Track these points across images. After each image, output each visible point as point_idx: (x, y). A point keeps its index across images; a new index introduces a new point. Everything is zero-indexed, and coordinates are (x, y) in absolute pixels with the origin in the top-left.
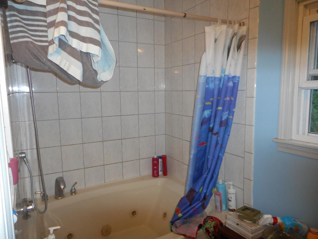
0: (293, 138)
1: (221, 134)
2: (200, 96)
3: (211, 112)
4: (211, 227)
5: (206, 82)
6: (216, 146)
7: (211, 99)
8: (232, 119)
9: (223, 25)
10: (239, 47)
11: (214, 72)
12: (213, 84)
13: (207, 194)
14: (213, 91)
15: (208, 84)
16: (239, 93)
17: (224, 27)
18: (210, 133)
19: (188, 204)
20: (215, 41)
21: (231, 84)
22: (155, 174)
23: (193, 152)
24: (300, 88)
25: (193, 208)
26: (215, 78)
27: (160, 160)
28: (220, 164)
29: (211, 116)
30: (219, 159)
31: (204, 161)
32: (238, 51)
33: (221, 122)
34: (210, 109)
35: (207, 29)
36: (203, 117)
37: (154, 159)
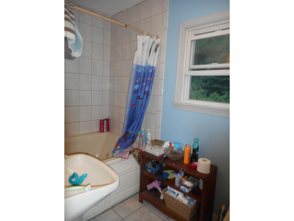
0: (181, 102)
1: (145, 99)
2: (133, 76)
3: (139, 86)
4: (137, 154)
5: (137, 68)
6: (141, 107)
7: (139, 79)
8: (151, 91)
9: (147, 36)
10: (156, 50)
11: (141, 62)
12: (141, 70)
13: (135, 134)
14: (141, 74)
15: (138, 69)
16: (155, 77)
17: (148, 37)
18: (138, 99)
19: (124, 141)
20: (143, 45)
21: (151, 71)
22: (101, 130)
23: (128, 110)
24: (186, 75)
25: (127, 143)
26: (142, 66)
27: (105, 122)
28: (143, 117)
29: (139, 89)
30: (142, 114)
31: (134, 115)
32: (155, 52)
33: (145, 92)
34: (138, 84)
35: (139, 37)
36: (134, 89)
37: (101, 121)
